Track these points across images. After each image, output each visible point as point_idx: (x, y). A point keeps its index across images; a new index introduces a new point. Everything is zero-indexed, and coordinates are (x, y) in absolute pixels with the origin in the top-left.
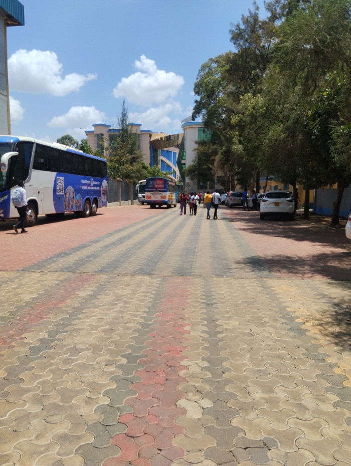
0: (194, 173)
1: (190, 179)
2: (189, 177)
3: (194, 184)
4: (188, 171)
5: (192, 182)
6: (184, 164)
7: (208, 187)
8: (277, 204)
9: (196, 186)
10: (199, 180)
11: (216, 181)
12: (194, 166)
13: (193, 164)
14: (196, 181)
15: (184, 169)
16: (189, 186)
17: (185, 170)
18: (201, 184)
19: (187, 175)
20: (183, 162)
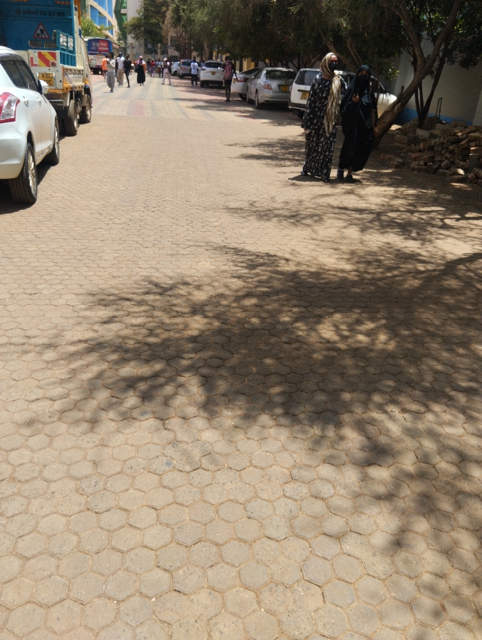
0: (139, 29)
1: (134, 38)
2: (133, 35)
3: (140, 45)
4: (131, 26)
5: (137, 43)
6: (125, 14)
7: (159, 51)
8: (213, 73)
9: (142, 49)
10: (146, 40)
11: (169, 44)
12: (139, 19)
13: (137, 15)
14: (142, 41)
15: (125, 22)
16: (134, 48)
17: (126, 25)
18: (150, 46)
19: (130, 32)
20: (123, 11)
